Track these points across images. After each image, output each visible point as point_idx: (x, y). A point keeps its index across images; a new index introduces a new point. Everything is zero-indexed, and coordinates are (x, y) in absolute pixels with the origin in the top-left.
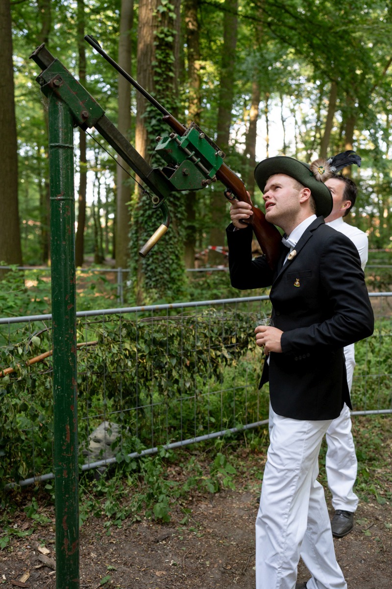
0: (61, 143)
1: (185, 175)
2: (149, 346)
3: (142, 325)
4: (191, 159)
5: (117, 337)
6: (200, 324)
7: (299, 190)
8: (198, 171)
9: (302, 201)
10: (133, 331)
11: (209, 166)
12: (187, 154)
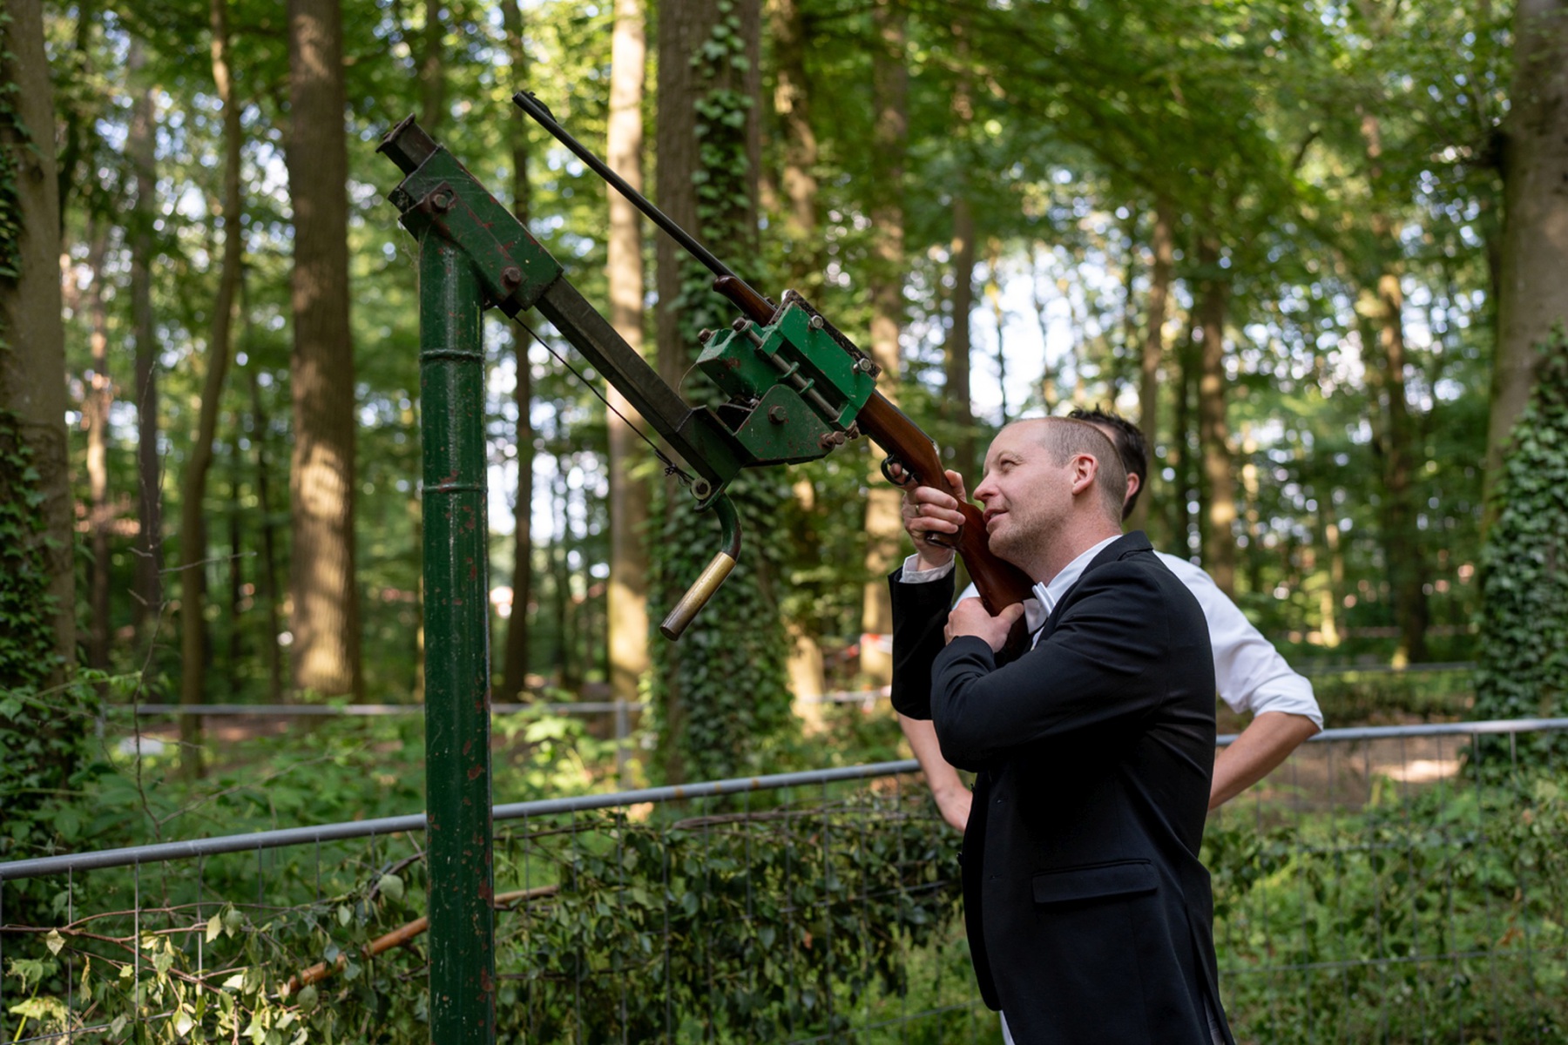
0: (451, 349)
1: (775, 422)
2: (699, 895)
3: (678, 836)
4: (790, 382)
5: (611, 872)
6: (837, 832)
8: (810, 413)
10: (654, 855)
11: (837, 398)
12: (779, 370)
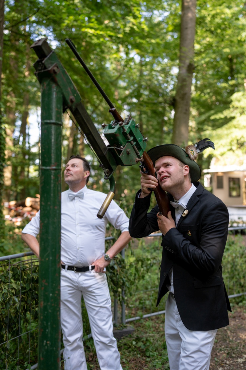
0: (53, 121)
1: (128, 153)
4: (130, 142)
7: (182, 167)
8: (134, 152)
9: (185, 174)
11: (140, 148)
12: (128, 139)
